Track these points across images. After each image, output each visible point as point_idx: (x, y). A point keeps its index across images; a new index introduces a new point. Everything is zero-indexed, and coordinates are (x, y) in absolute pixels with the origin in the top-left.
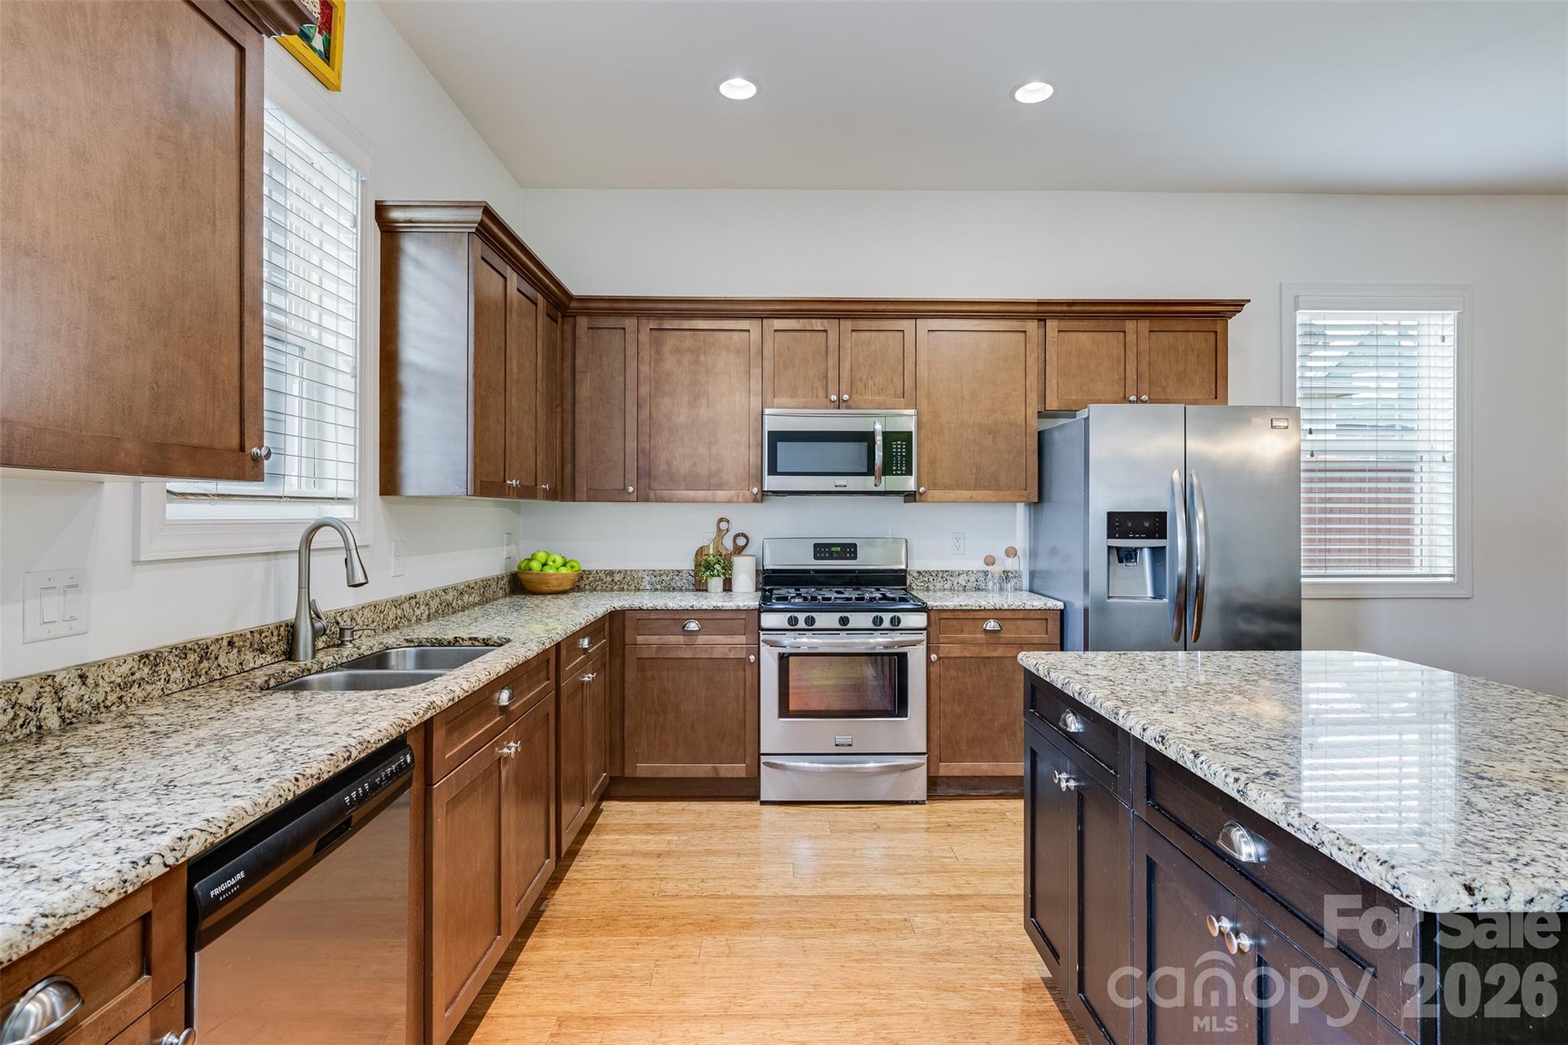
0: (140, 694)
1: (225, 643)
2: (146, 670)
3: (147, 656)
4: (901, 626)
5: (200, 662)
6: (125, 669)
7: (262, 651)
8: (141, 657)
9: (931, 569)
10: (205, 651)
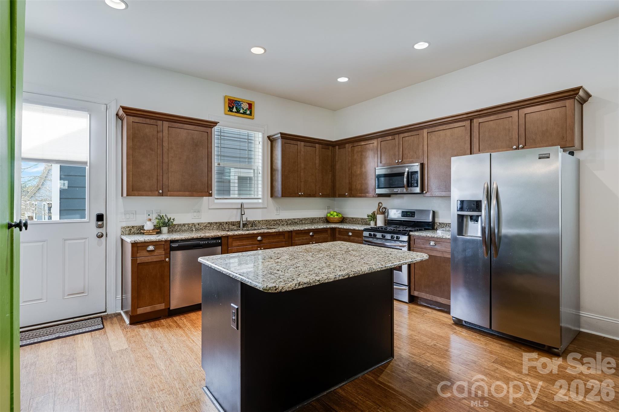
0: (208, 228)
1: (225, 223)
2: (209, 225)
3: (209, 223)
4: (400, 239)
5: (220, 225)
6: (205, 224)
7: (234, 225)
8: (208, 223)
9: (444, 222)
10: (221, 224)
